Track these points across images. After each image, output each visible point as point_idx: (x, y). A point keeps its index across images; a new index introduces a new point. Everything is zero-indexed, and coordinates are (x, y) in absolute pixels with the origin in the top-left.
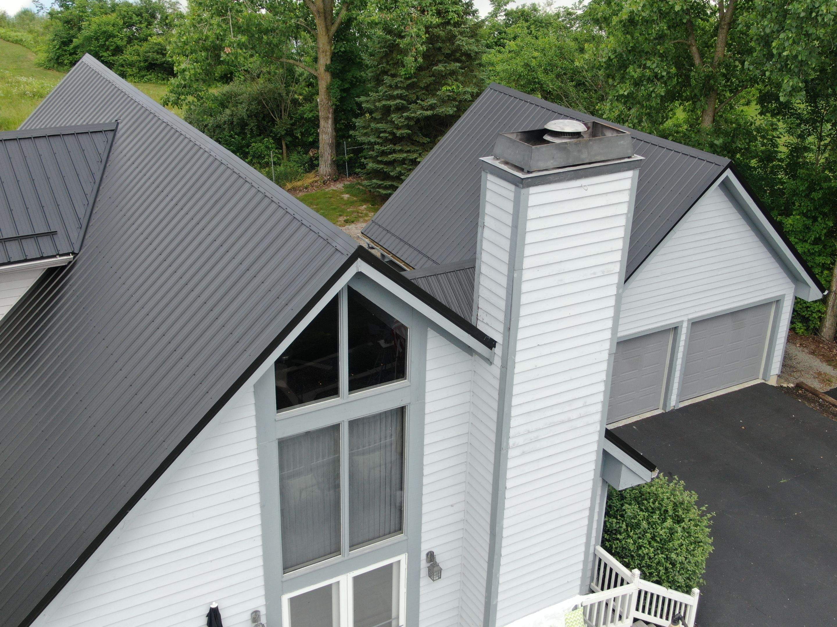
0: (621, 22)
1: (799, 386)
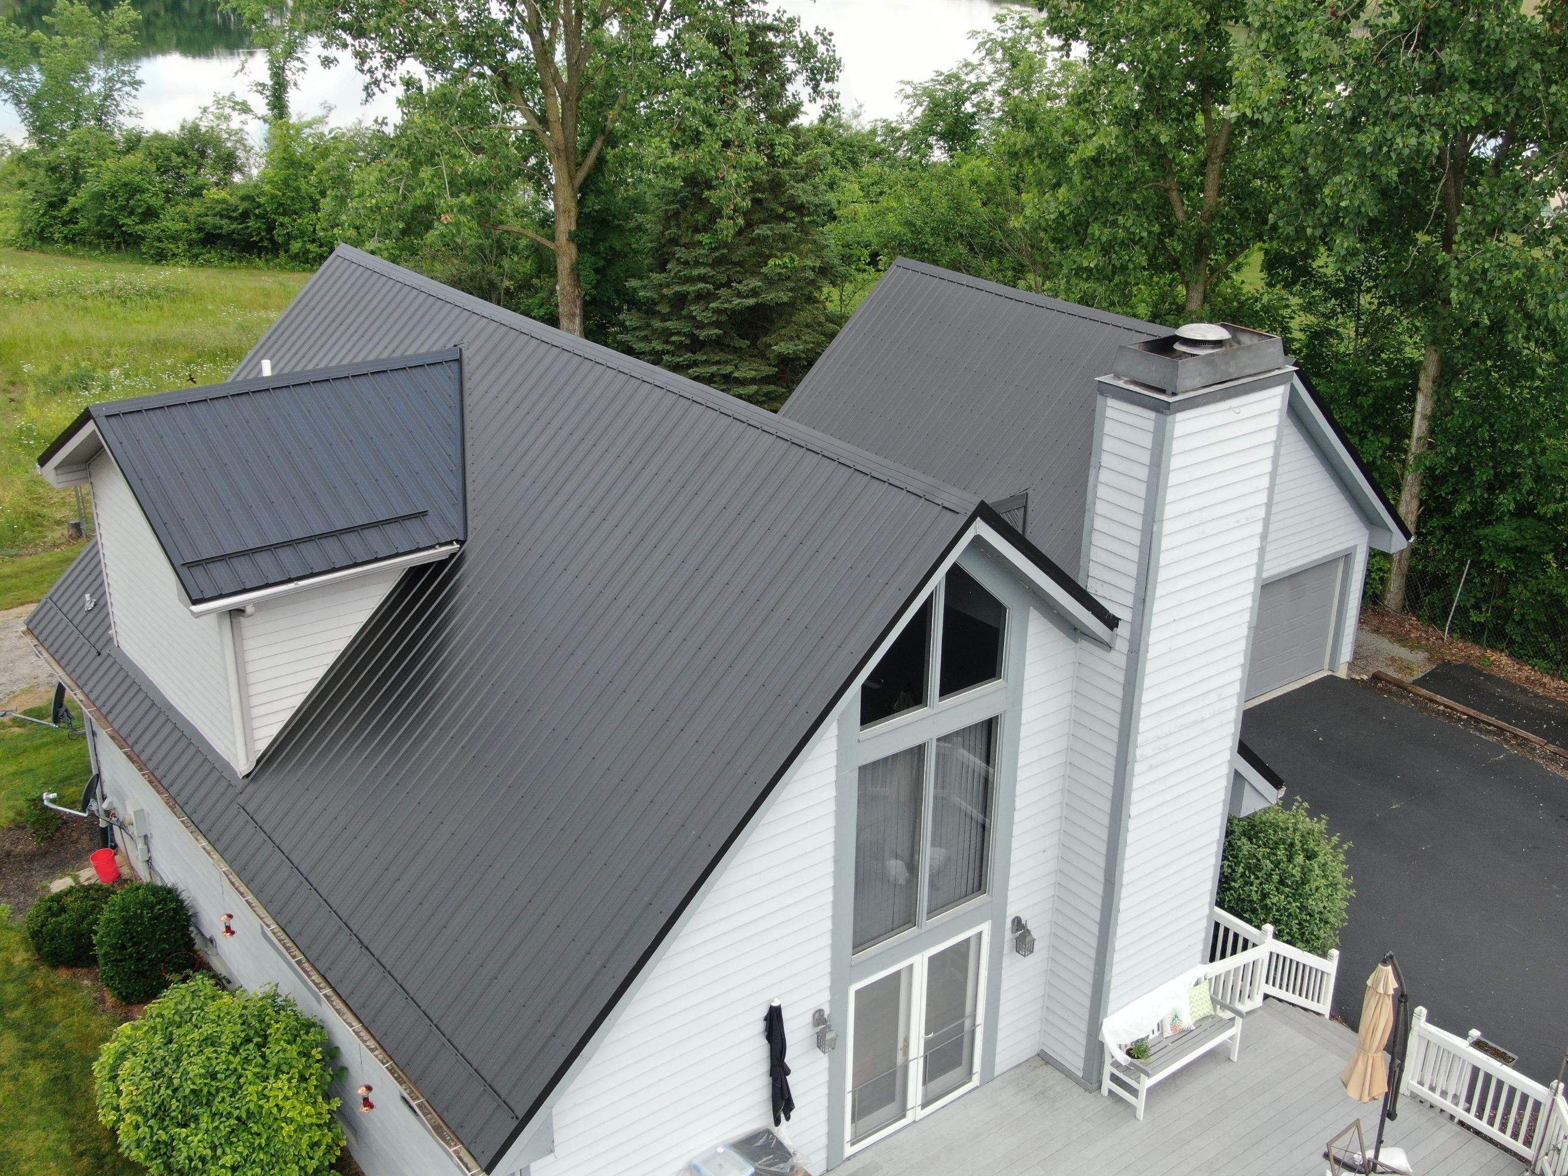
0: (1082, 161)
1: (1376, 677)
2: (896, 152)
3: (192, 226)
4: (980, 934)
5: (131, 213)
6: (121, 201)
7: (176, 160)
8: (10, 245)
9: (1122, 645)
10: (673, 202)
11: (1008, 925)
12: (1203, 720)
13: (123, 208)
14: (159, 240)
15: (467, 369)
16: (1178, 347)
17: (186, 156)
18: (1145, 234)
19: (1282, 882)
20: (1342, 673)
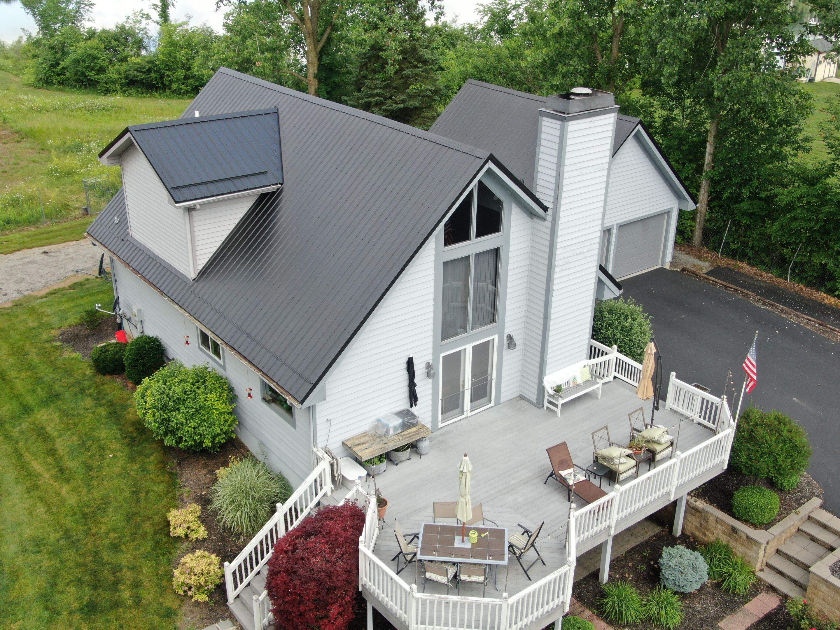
0: (553, 34)
1: (683, 270)
2: (475, 39)
3: (123, 76)
4: (494, 339)
5: (92, 70)
6: (87, 63)
7: (114, 43)
8: (31, 86)
9: (549, 218)
10: (364, 58)
11: (505, 337)
12: (584, 253)
13: (88, 67)
14: (106, 83)
15: (281, 116)
16: (571, 97)
17: (119, 41)
18: (582, 69)
19: (622, 330)
20: (667, 267)
